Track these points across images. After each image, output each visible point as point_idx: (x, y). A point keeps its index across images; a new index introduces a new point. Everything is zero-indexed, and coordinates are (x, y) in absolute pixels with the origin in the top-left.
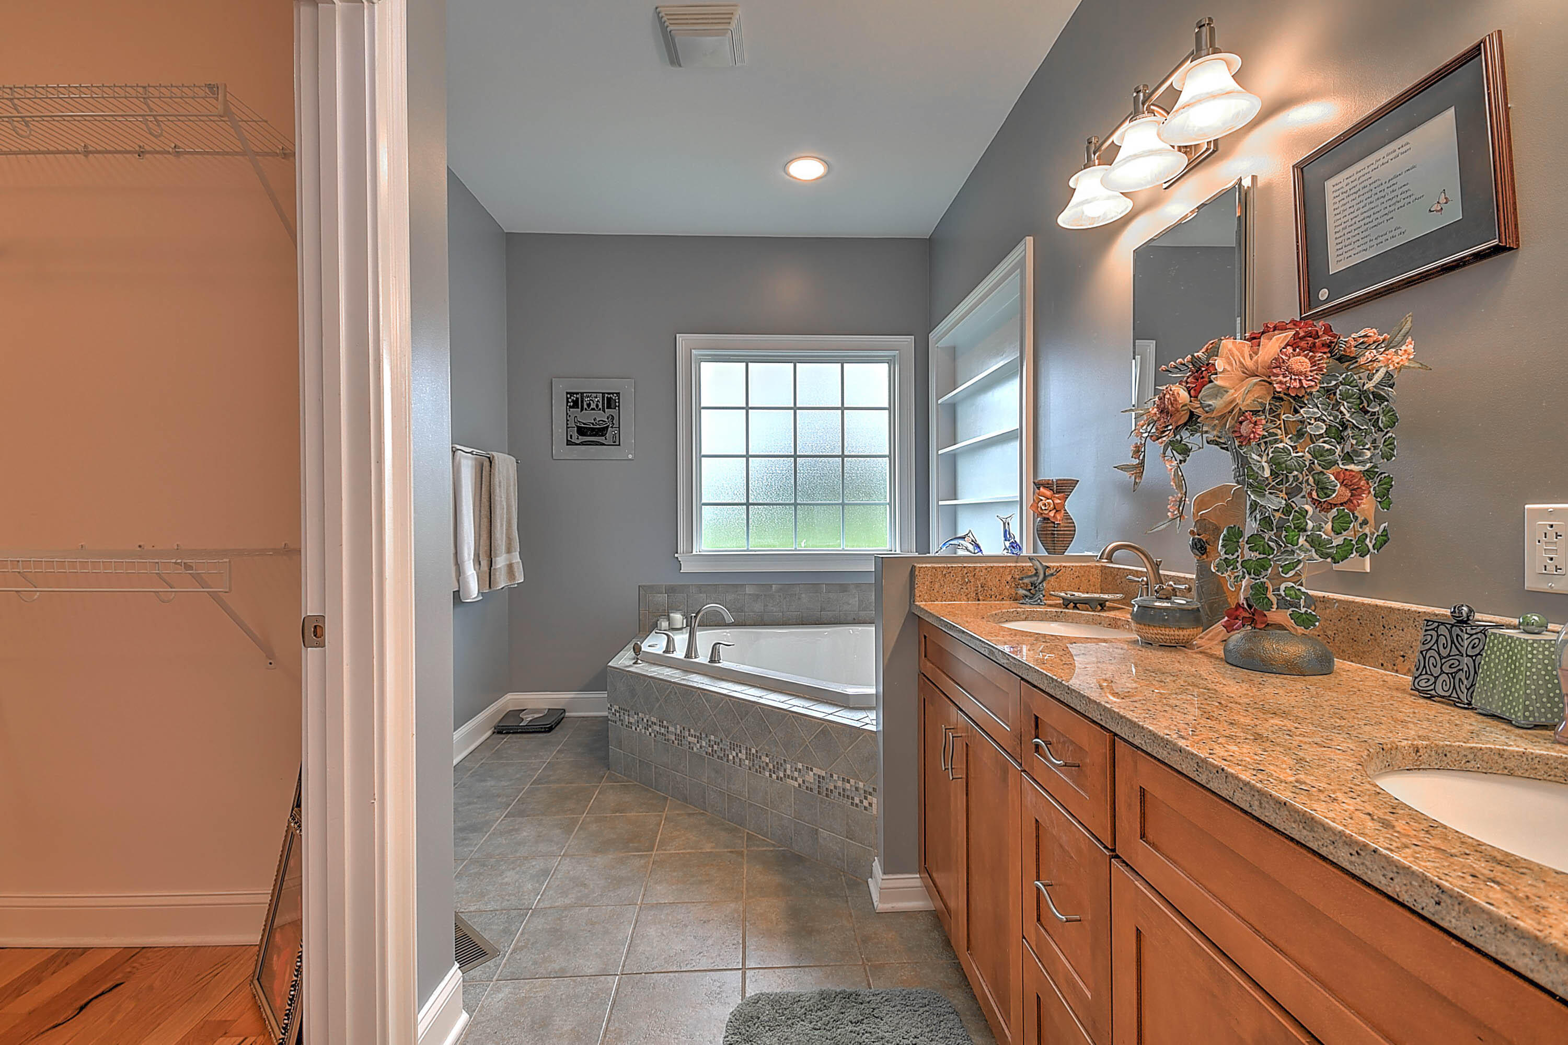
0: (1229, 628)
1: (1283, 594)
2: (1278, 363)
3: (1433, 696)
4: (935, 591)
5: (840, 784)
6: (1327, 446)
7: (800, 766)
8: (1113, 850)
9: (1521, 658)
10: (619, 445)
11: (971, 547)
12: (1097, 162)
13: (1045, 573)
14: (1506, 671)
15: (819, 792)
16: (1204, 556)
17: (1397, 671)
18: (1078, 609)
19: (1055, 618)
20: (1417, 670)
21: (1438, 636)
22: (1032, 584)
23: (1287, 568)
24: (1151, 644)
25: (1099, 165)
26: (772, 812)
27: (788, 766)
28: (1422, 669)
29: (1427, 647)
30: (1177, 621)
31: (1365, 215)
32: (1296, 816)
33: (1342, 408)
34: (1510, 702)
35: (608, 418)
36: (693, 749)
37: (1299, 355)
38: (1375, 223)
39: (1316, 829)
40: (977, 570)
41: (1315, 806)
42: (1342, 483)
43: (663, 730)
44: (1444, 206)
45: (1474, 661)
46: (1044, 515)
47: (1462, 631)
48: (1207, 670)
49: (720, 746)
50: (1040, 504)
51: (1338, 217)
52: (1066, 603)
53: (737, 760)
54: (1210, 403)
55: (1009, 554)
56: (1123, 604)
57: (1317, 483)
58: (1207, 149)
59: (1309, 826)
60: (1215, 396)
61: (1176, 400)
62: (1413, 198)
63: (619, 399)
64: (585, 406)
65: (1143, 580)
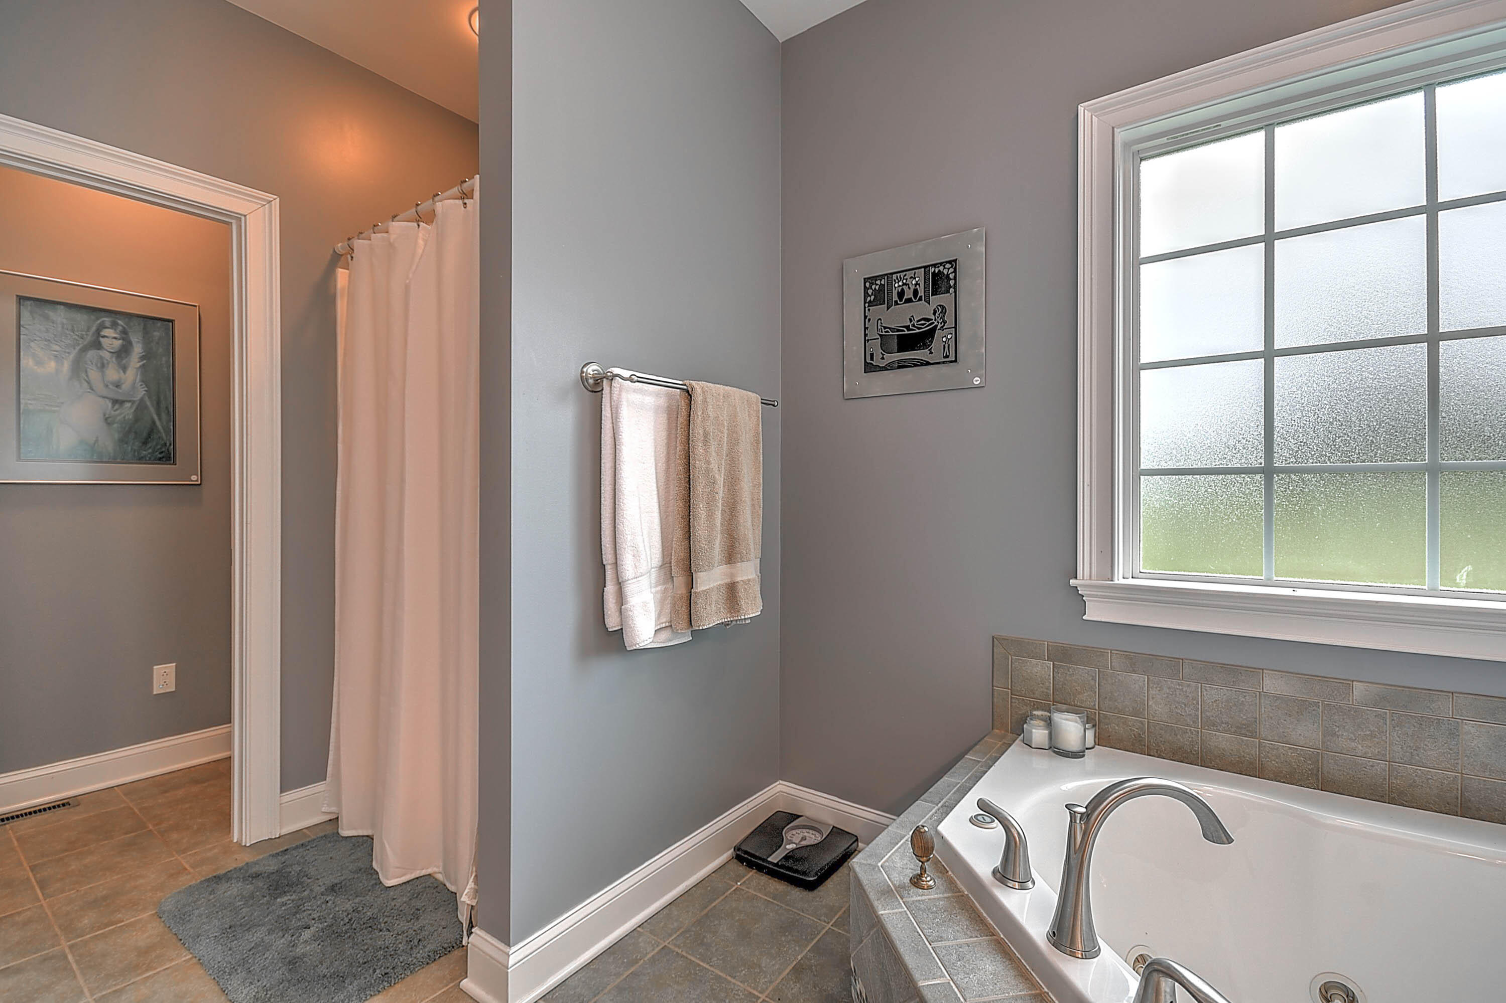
10: (956, 361)
35: (935, 313)
64: (895, 298)
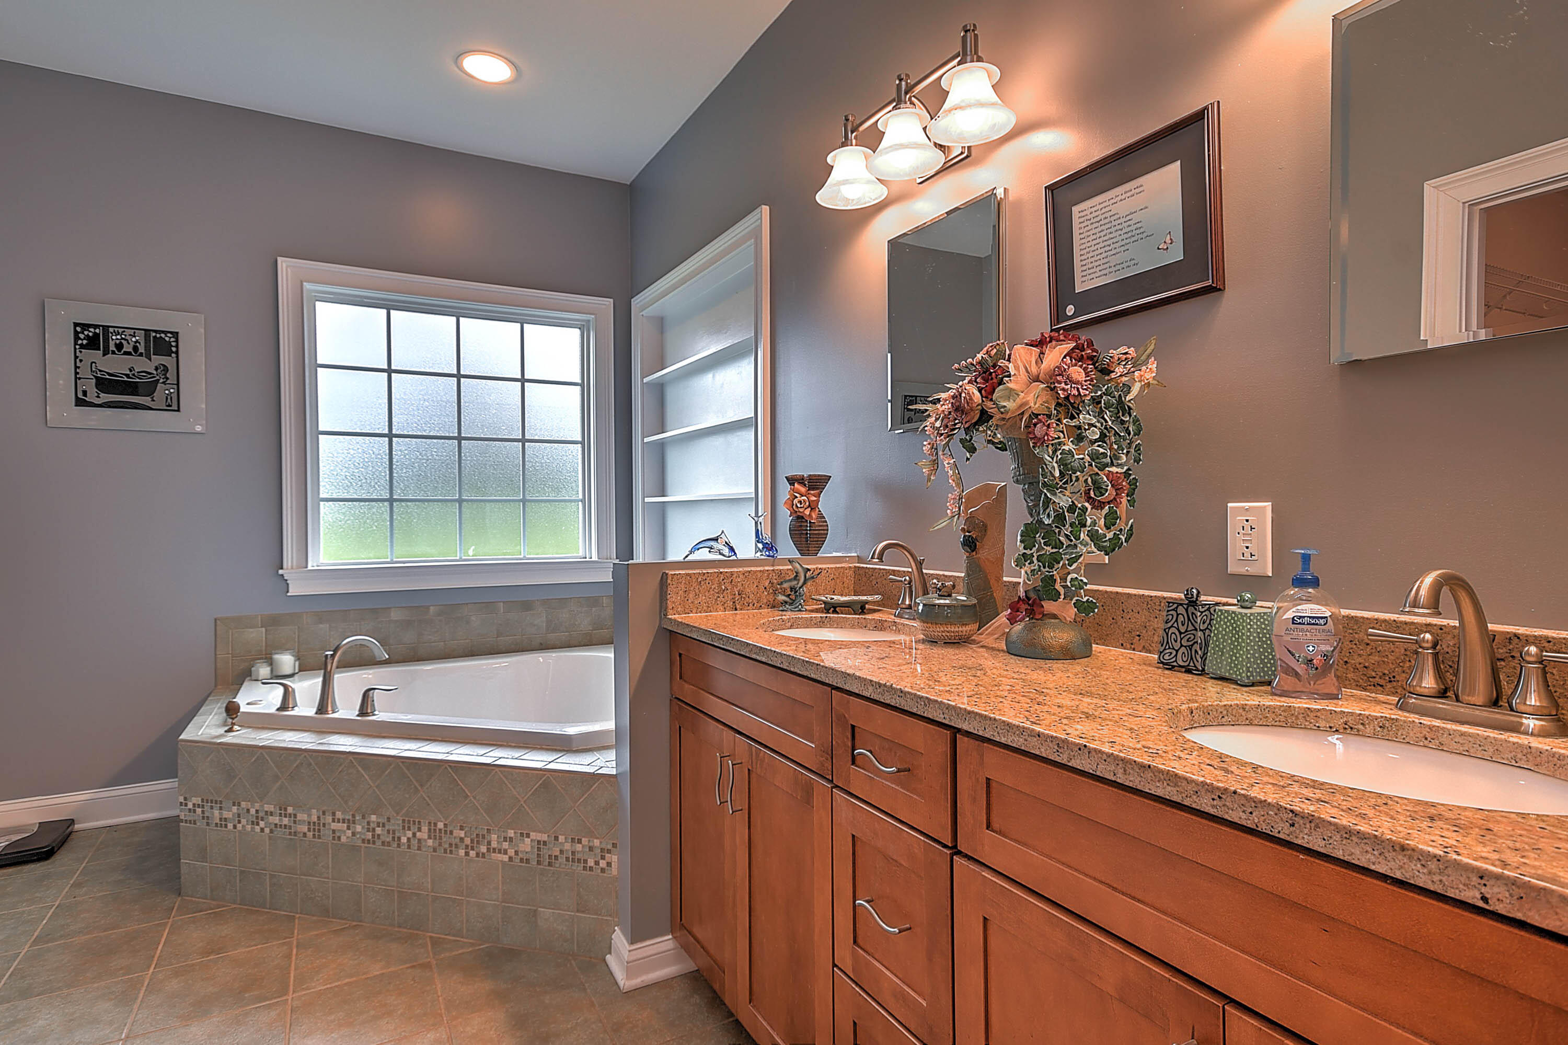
0: (1012, 620)
1: (1069, 584)
2: (1059, 371)
3: (1173, 667)
4: (690, 601)
5: (567, 846)
6: (1101, 450)
7: (511, 833)
8: (955, 847)
9: (1243, 629)
10: (178, 410)
11: (726, 551)
12: (854, 141)
13: (805, 576)
14: (1231, 640)
15: (539, 863)
16: (974, 553)
17: (1134, 650)
18: (838, 613)
19: (821, 624)
20: (1162, 645)
21: (1178, 615)
22: (791, 589)
23: (1072, 561)
24: (936, 642)
25: (856, 145)
26: (468, 902)
27: (494, 837)
28: (1165, 643)
29: (1170, 625)
30: (960, 618)
31: (1106, 243)
32: (1161, 775)
33: (1105, 416)
34: (1236, 666)
35: (156, 369)
36: (339, 838)
37: (1076, 365)
38: (1114, 252)
39: (1180, 784)
40: (734, 576)
41: (1172, 764)
42: (1112, 486)
43: (286, 821)
44: (1169, 246)
45: (1204, 634)
46: (798, 514)
47: (1196, 609)
48: (989, 662)
49: (387, 827)
50: (796, 501)
51: (1083, 241)
52: (827, 607)
53: (414, 842)
54: (1005, 404)
55: (763, 557)
56: (879, 606)
57: (1094, 482)
58: (962, 153)
59: (1173, 782)
60: (1008, 398)
61: (971, 399)
62: (1145, 234)
63: (177, 341)
64: (112, 348)
65: (905, 580)
